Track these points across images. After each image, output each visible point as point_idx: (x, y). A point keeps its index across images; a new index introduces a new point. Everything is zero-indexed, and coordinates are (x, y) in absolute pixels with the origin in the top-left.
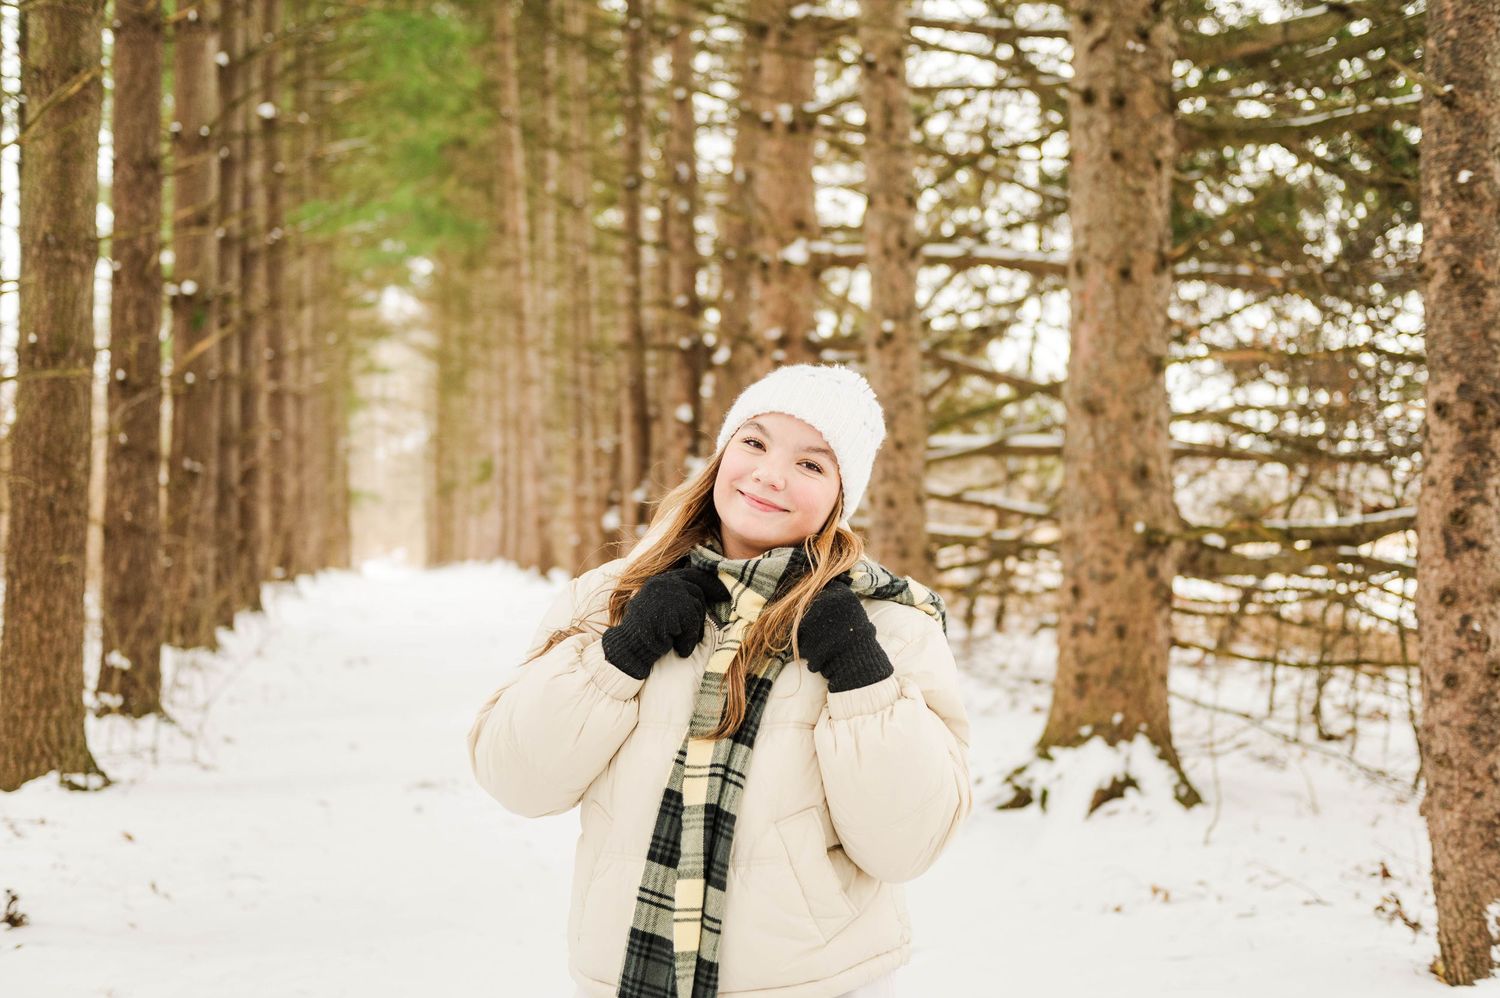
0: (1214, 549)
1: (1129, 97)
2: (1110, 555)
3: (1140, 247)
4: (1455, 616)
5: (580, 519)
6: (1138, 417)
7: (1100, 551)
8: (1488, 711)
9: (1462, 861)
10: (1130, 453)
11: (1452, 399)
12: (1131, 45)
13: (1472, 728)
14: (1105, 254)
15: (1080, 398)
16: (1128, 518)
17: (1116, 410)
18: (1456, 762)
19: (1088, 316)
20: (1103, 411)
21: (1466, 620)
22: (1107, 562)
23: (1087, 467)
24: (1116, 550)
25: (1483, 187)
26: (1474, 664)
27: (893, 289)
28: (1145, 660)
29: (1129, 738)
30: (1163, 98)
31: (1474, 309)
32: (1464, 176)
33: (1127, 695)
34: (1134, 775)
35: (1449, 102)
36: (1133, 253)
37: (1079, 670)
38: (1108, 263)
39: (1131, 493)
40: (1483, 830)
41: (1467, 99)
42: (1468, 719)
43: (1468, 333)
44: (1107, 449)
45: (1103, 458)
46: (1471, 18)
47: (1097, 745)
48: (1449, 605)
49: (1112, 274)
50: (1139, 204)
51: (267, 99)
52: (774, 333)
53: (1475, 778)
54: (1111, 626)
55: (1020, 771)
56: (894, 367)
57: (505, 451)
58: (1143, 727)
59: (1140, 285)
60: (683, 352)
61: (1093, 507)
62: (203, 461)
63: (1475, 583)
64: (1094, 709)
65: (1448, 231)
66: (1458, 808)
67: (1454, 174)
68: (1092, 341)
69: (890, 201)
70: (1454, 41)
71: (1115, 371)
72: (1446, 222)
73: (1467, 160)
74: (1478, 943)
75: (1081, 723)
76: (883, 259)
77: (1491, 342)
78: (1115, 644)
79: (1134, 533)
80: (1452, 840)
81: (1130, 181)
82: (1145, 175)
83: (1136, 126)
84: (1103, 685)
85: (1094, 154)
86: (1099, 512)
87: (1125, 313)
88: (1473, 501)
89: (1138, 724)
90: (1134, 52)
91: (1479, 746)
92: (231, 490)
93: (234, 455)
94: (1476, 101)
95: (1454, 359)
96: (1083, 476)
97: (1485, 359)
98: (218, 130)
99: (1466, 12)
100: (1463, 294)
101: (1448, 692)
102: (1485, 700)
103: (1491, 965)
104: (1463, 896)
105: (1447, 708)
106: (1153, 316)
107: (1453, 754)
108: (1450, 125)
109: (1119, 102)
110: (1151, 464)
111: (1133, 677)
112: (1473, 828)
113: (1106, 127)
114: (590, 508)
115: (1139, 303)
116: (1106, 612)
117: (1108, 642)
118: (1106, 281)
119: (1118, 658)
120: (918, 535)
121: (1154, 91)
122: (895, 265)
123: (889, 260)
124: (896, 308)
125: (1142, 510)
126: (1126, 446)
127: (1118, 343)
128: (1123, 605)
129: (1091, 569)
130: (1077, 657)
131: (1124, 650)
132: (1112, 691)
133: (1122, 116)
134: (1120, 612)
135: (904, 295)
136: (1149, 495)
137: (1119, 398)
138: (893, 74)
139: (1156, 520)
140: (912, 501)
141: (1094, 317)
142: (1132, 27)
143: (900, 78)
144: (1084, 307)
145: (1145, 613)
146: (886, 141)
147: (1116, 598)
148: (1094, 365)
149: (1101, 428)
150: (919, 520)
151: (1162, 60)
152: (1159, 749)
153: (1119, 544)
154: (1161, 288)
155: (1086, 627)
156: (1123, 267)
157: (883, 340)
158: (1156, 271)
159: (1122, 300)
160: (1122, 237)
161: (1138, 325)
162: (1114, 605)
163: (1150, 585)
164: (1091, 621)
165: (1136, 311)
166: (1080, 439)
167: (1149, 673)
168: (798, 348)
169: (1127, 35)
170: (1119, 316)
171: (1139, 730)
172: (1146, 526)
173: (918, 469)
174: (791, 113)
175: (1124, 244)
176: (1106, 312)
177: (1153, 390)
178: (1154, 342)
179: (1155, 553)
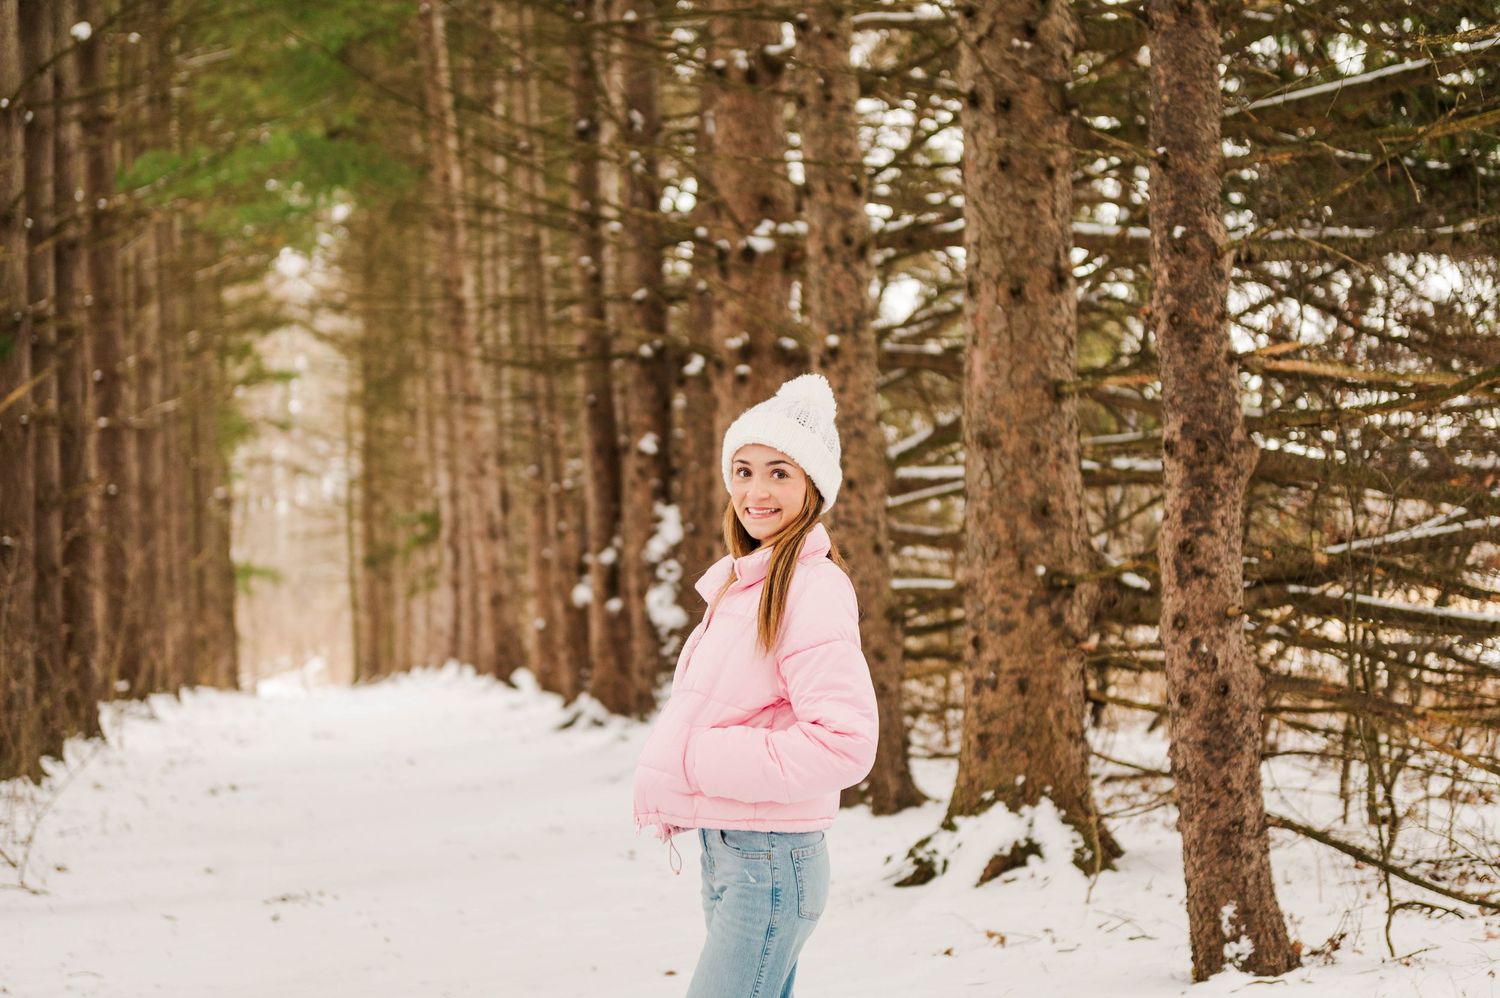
0: (1138, 591)
1: (1016, 98)
2: (1010, 602)
3: (1032, 264)
4: (1187, 639)
5: (544, 593)
6: (1036, 449)
7: (998, 598)
8: (1219, 727)
9: (1202, 868)
10: (1028, 489)
11: (1177, 438)
12: (1016, 42)
13: (1205, 743)
14: (996, 271)
15: (975, 431)
16: (1029, 559)
17: (1012, 443)
18: (1193, 776)
19: (981, 341)
20: (999, 444)
21: (1196, 643)
22: (1007, 611)
23: (984, 506)
24: (1016, 597)
25: (1196, 242)
26: (1203, 683)
27: (837, 293)
28: (1051, 713)
29: (1033, 803)
30: (1054, 99)
31: (1192, 354)
32: (1178, 231)
33: (1030, 755)
34: (1037, 840)
35: (1163, 163)
36: (1025, 271)
37: (981, 730)
38: (998, 282)
39: (1032, 534)
40: (1219, 838)
41: (1179, 160)
42: (1201, 735)
43: (1187, 376)
44: (1004, 484)
45: (1000, 496)
46: (1180, 85)
47: (999, 809)
48: (1181, 629)
49: (1003, 293)
50: (1029, 216)
51: (82, 16)
52: (735, 343)
53: (1209, 790)
54: (1013, 678)
55: (923, 843)
57: (454, 497)
58: (1048, 789)
59: (1034, 304)
60: (644, 362)
61: (991, 550)
62: (16, 534)
63: (1202, 608)
64: (997, 772)
65: (1168, 282)
66: (1197, 818)
67: (1170, 229)
68: (986, 367)
69: (829, 189)
70: (1167, 106)
71: (1010, 401)
72: (1165, 273)
73: (1181, 215)
74: (1213, 943)
75: (984, 788)
76: (825, 261)
77: (1207, 384)
78: (1017, 698)
79: (1035, 577)
80: (1193, 850)
81: (1020, 192)
82: (1034, 184)
83: (1024, 130)
84: (1006, 744)
85: (981, 162)
86: (997, 554)
87: (1017, 337)
88: (1199, 532)
89: (1044, 784)
90: (1021, 49)
91: (1213, 760)
92: (54, 570)
93: (55, 522)
94: (1186, 161)
95: (1178, 400)
96: (980, 516)
97: (1203, 399)
98: (20, 101)
99: (1174, 79)
100: (1182, 342)
101: (1184, 711)
102: (1215, 716)
103: (1223, 960)
104: (1202, 900)
105: (1186, 725)
106: (1050, 338)
107: (1190, 768)
108: (1166, 185)
109: (1005, 105)
110: (1054, 500)
111: (1037, 733)
112: (1209, 837)
113: (992, 133)
114: (555, 576)
115: (1034, 324)
116: (1006, 666)
117: (1010, 697)
118: (997, 302)
119: (1020, 716)
120: (878, 593)
121: (1043, 91)
122: (838, 267)
123: (832, 261)
124: (842, 318)
125: (1043, 552)
126: (1024, 482)
127: (1012, 370)
128: (1024, 657)
129: (991, 618)
130: (979, 716)
131: (1026, 705)
132: (1015, 750)
133: (1009, 120)
134: (1021, 665)
135: (852, 302)
136: (1053, 535)
137: (1014, 429)
138: (830, 36)
139: (1061, 561)
140: (869, 550)
141: (987, 341)
142: (1017, 22)
143: (840, 40)
144: (977, 331)
145: (1049, 664)
146: (824, 116)
147: (1017, 649)
148: (988, 394)
149: (996, 462)
150: (878, 573)
151: (1052, 56)
152: (1063, 812)
153: (1019, 590)
154: (1059, 306)
155: (987, 682)
156: (1015, 287)
157: (828, 358)
158: (1051, 290)
159: (1014, 321)
160: (1012, 253)
161: (1034, 349)
162: (1014, 658)
163: (1054, 633)
164: (992, 675)
165: (1030, 334)
166: (976, 476)
167: (1055, 730)
168: (767, 359)
169: (1013, 30)
170: (1012, 340)
171: (1044, 794)
172: (1048, 570)
173: (875, 512)
174: (748, 58)
175: (1014, 261)
176: (998, 336)
177: (1053, 419)
178: (1052, 366)
179: (1060, 598)
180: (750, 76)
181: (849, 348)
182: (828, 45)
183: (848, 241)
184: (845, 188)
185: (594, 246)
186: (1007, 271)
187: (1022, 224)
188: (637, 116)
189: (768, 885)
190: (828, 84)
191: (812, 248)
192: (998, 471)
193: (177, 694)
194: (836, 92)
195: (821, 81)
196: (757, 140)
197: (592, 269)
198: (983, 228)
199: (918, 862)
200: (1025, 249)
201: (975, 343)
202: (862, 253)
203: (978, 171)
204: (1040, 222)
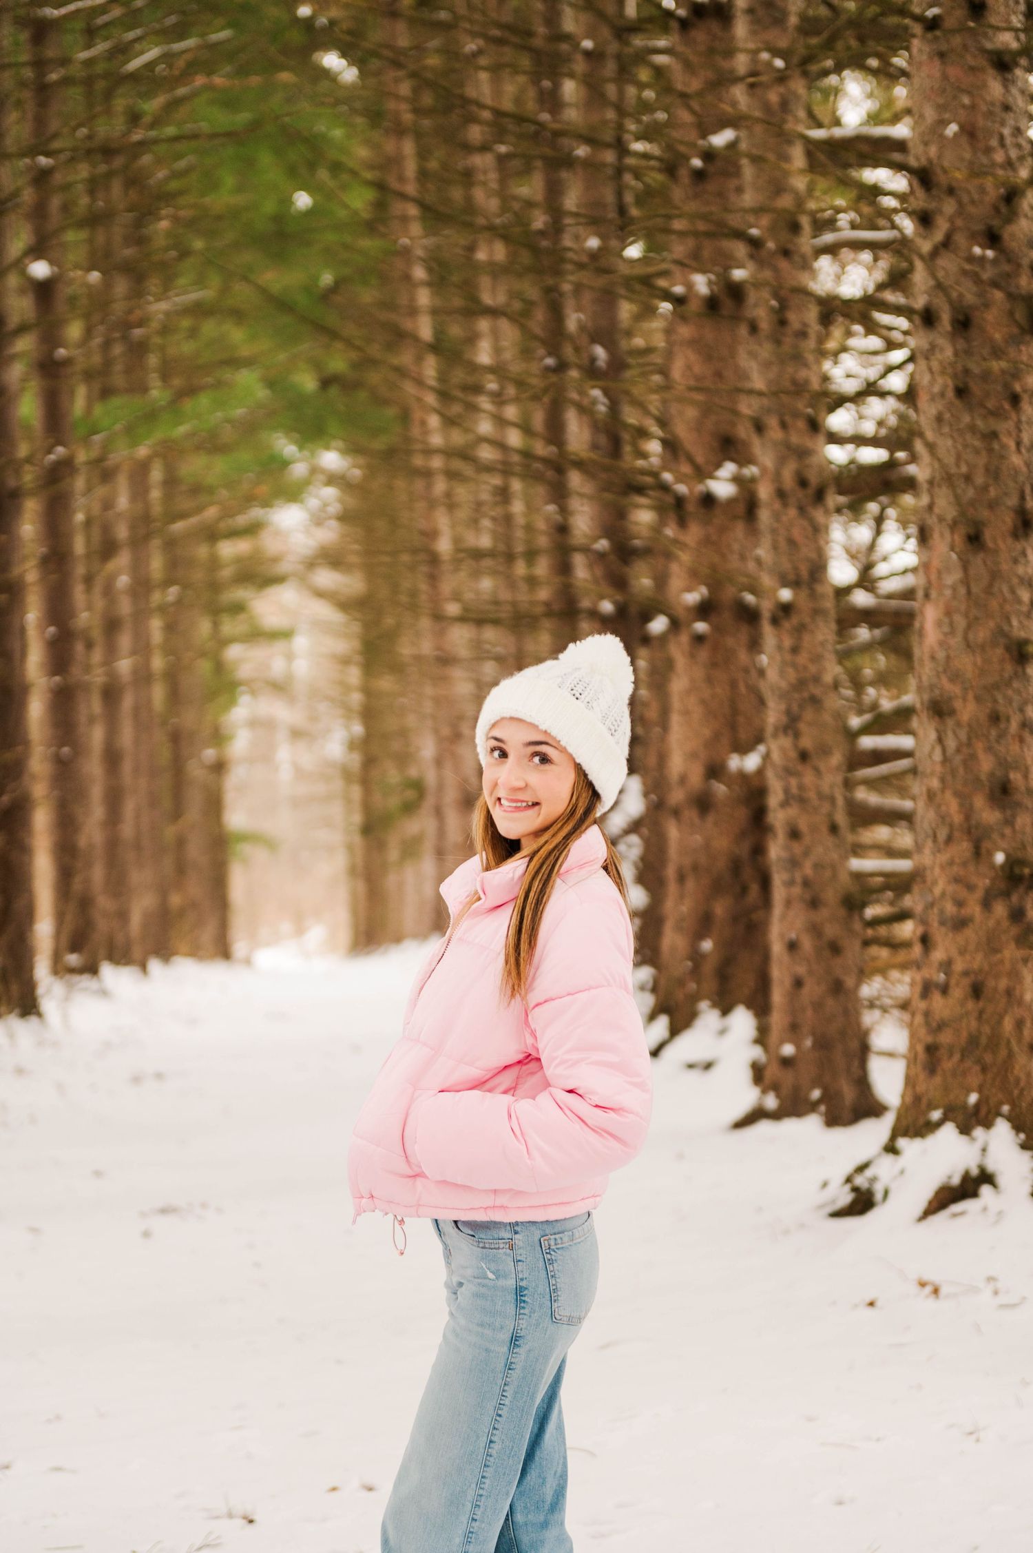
1: (976, 315)
2: (963, 893)
3: (992, 505)
6: (995, 718)
7: (951, 888)
10: (986, 764)
12: (977, 250)
14: (951, 513)
15: (926, 697)
16: (986, 845)
17: (968, 710)
19: (934, 594)
20: (952, 712)
22: (960, 904)
23: (935, 783)
24: (970, 888)
27: (792, 542)
28: (1008, 1025)
29: (988, 1124)
30: (1020, 315)
33: (984, 1069)
34: (991, 1167)
36: (985, 514)
37: (929, 1039)
38: (953, 526)
39: (989, 816)
44: (958, 760)
45: (953, 772)
47: (949, 1131)
49: (959, 539)
50: (990, 450)
51: (40, 254)
52: (692, 598)
54: (966, 982)
55: (861, 1169)
56: (795, 650)
58: (1006, 1108)
59: (996, 552)
60: (605, 619)
61: (942, 834)
64: (946, 1089)
68: (939, 624)
69: (784, 425)
75: (932, 1106)
76: (777, 505)
78: (970, 1005)
79: (992, 866)
81: (980, 423)
82: (997, 414)
83: (985, 352)
84: (957, 1057)
85: (936, 389)
86: (949, 840)
87: (975, 589)
89: (1001, 1103)
90: (982, 259)
96: (931, 796)
106: (1013, 591)
109: (964, 323)
110: (1015, 776)
111: (992, 1046)
113: (948, 355)
115: (994, 575)
116: (959, 966)
117: (962, 1003)
118: (952, 549)
119: (974, 1024)
120: (834, 876)
121: (1008, 306)
122: (792, 512)
123: (785, 505)
124: (796, 569)
125: (1003, 836)
126: (981, 755)
127: (969, 627)
128: (979, 957)
129: (942, 912)
130: (927, 1023)
131: (981, 1013)
132: (968, 1063)
133: (968, 340)
134: (976, 966)
135: (807, 552)
136: (1014, 816)
137: (970, 696)
138: (786, 253)
139: (1024, 847)
140: (824, 829)
141: (940, 594)
142: (979, 227)
143: (796, 258)
144: (929, 582)
145: (1008, 965)
146: (778, 342)
147: (972, 947)
148: (941, 655)
149: (950, 734)
150: (835, 856)
151: (1019, 266)
152: (1022, 1136)
153: (974, 879)
154: (1024, 554)
155: (937, 986)
156: (972, 531)
157: (781, 614)
158: (1015, 535)
159: (972, 572)
160: (970, 493)
161: (994, 604)
162: (968, 957)
163: (1014, 930)
164: (942, 976)
165: (991, 585)
166: (927, 749)
167: (1014, 1043)
168: (727, 616)
169: (973, 237)
170: (969, 592)
171: (999, 1114)
172: (1008, 856)
173: (832, 787)
174: (710, 283)
175: (972, 503)
176: (954, 588)
177: (1016, 684)
178: (1015, 623)
179: (1022, 889)
180: (712, 304)
181: (804, 602)
182: (783, 264)
183: (803, 483)
184: (801, 424)
185: (559, 494)
186: (962, 513)
187: (982, 461)
188: (600, 352)
189: (511, 1283)
190: (783, 306)
191: (764, 492)
192: (951, 743)
193: (143, 967)
194: (792, 316)
195: (774, 303)
196: (719, 375)
197: (558, 518)
198: (936, 465)
199: (855, 1190)
200: (985, 488)
201: (927, 596)
202: (819, 496)
203: (933, 399)
204: (1002, 457)
